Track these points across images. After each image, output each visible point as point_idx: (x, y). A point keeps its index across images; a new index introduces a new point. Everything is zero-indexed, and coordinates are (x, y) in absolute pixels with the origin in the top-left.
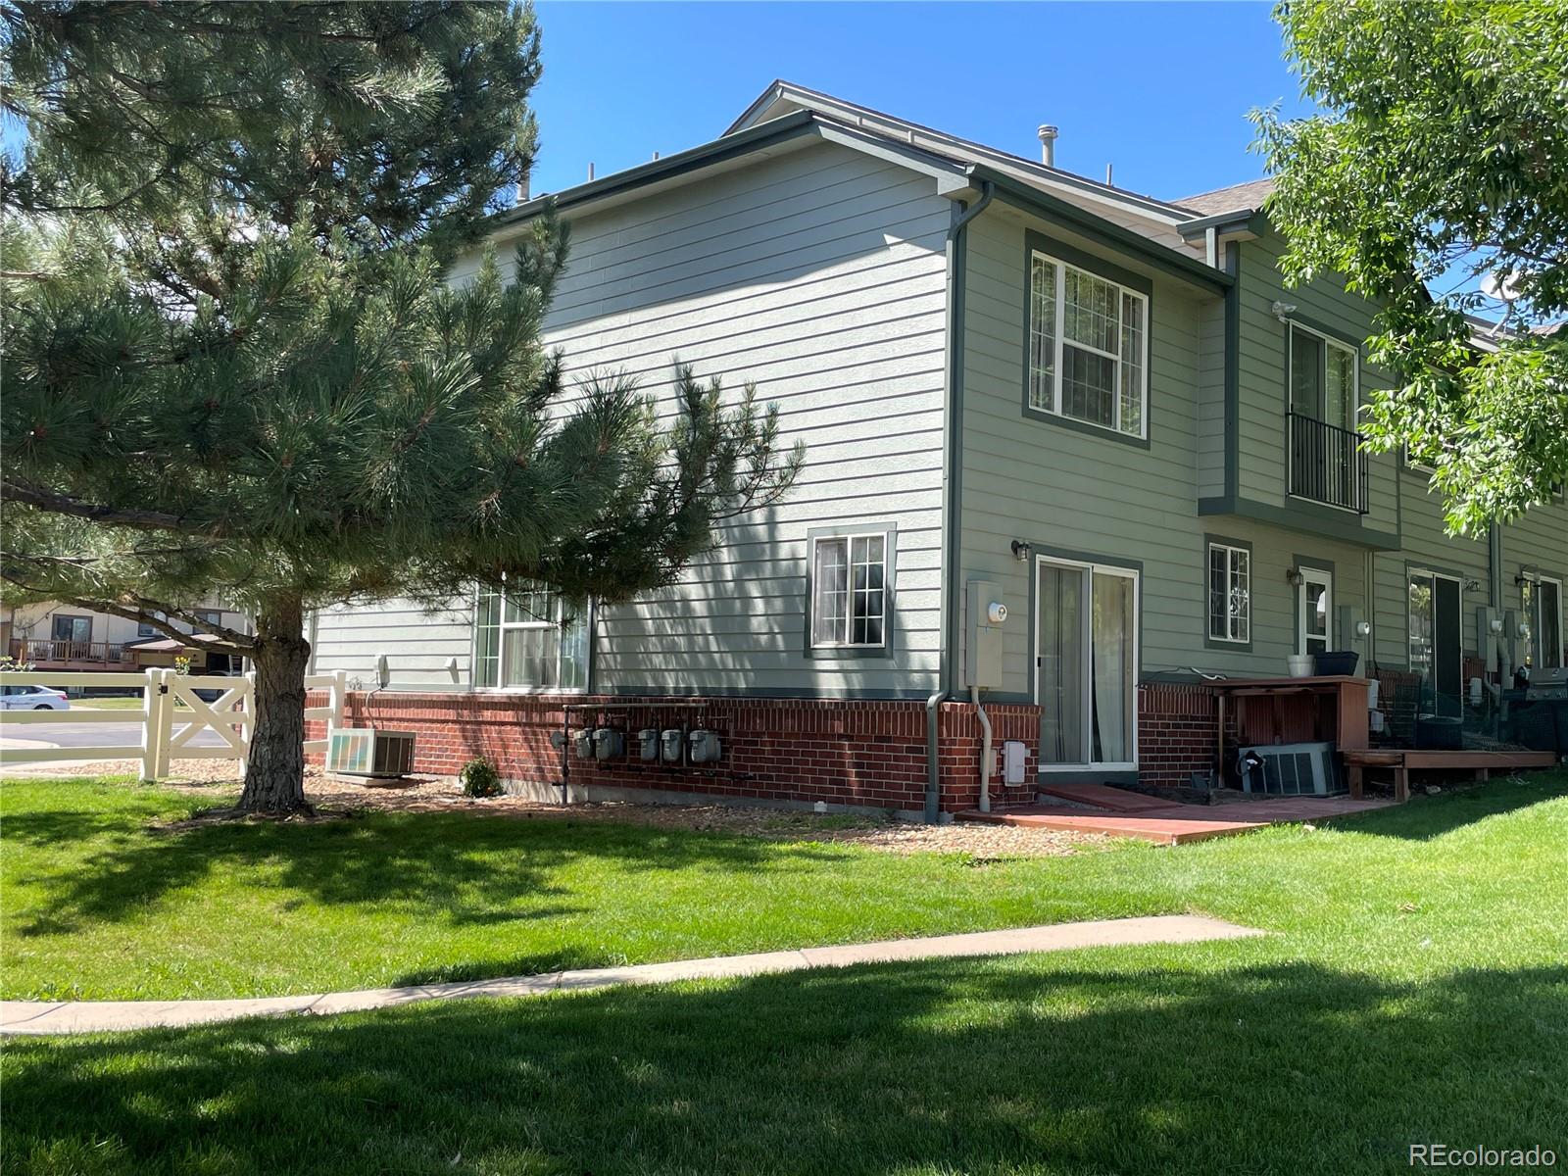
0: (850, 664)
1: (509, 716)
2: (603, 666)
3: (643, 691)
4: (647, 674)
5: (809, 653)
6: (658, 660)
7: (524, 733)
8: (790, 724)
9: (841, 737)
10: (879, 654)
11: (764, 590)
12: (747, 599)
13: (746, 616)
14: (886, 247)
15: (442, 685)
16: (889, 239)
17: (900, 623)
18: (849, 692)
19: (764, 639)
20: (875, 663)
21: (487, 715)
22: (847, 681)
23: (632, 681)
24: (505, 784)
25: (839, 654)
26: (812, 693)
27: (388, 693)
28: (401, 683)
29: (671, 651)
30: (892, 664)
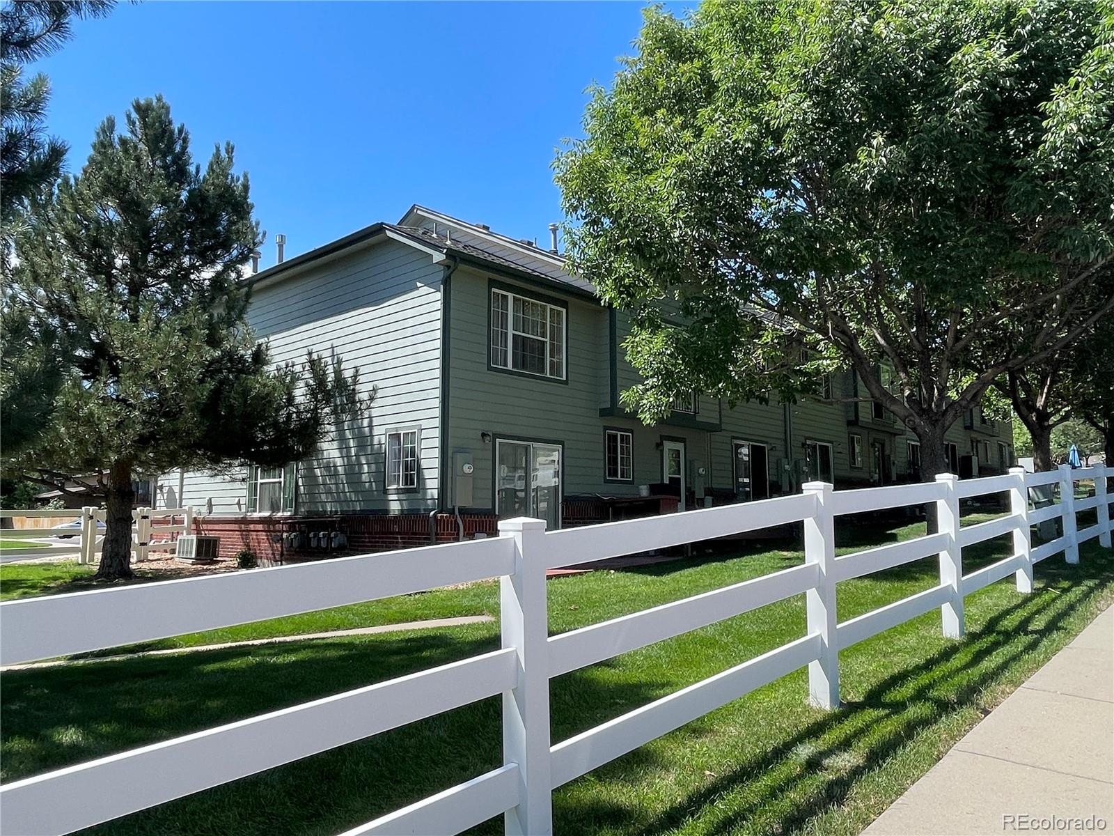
0: (402, 497)
1: (260, 527)
2: (301, 501)
3: (317, 513)
4: (319, 504)
5: (385, 492)
6: (323, 497)
7: (267, 535)
8: (377, 528)
9: (397, 533)
10: (415, 491)
11: (367, 460)
12: (361, 465)
13: (361, 474)
14: (418, 288)
15: (234, 512)
16: (419, 284)
17: (423, 475)
18: (402, 510)
19: (367, 484)
20: (412, 496)
21: (252, 527)
22: (402, 505)
23: (313, 508)
24: (259, 562)
25: (398, 491)
26: (387, 511)
27: (212, 516)
28: (218, 512)
29: (329, 492)
30: (420, 496)
